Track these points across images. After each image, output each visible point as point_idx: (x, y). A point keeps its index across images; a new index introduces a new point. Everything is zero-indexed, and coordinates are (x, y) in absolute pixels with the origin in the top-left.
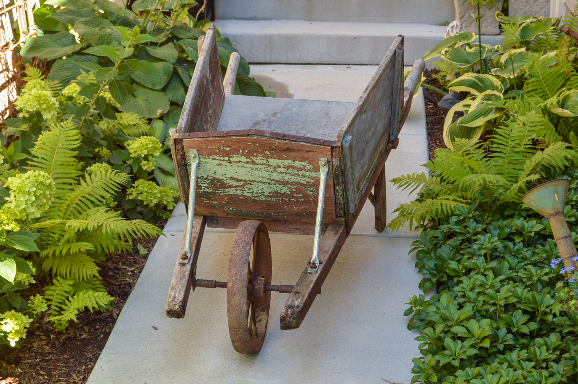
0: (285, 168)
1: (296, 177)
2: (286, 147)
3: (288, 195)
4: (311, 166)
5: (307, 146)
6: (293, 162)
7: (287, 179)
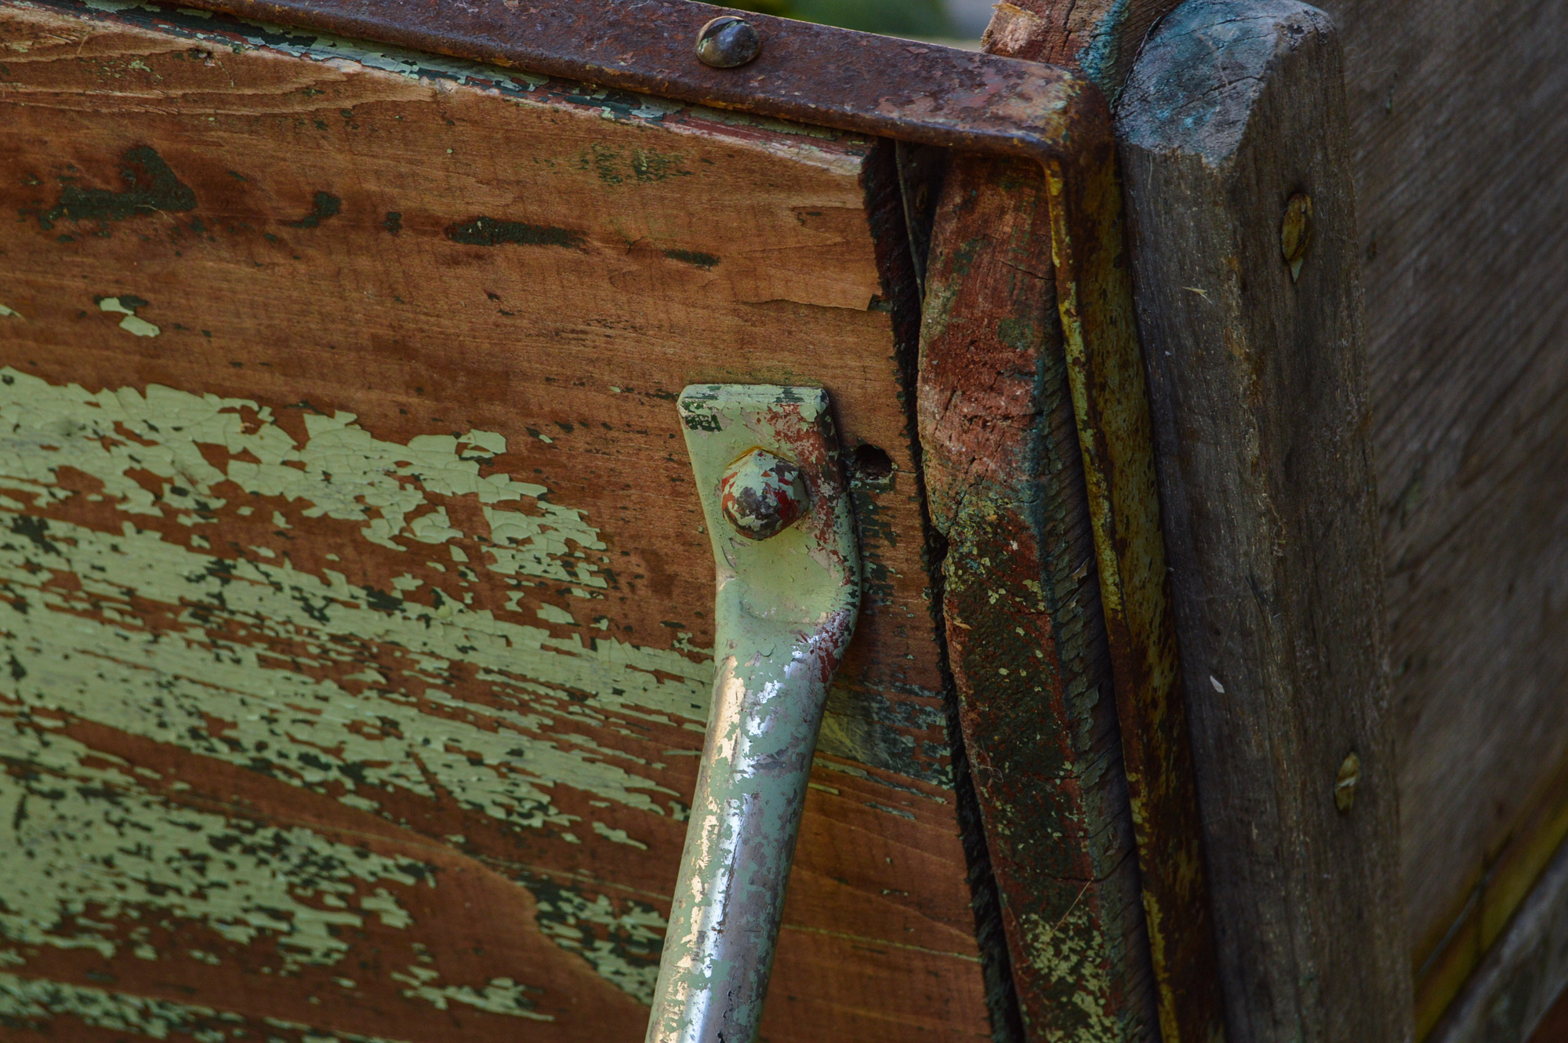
0: (170, 529)
1: (371, 709)
2: (101, 137)
3: (317, 976)
4: (567, 520)
5: (440, 108)
6: (273, 442)
7: (250, 730)
